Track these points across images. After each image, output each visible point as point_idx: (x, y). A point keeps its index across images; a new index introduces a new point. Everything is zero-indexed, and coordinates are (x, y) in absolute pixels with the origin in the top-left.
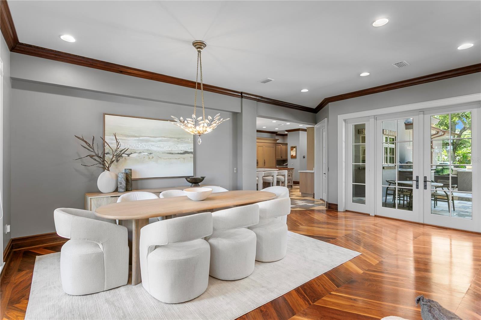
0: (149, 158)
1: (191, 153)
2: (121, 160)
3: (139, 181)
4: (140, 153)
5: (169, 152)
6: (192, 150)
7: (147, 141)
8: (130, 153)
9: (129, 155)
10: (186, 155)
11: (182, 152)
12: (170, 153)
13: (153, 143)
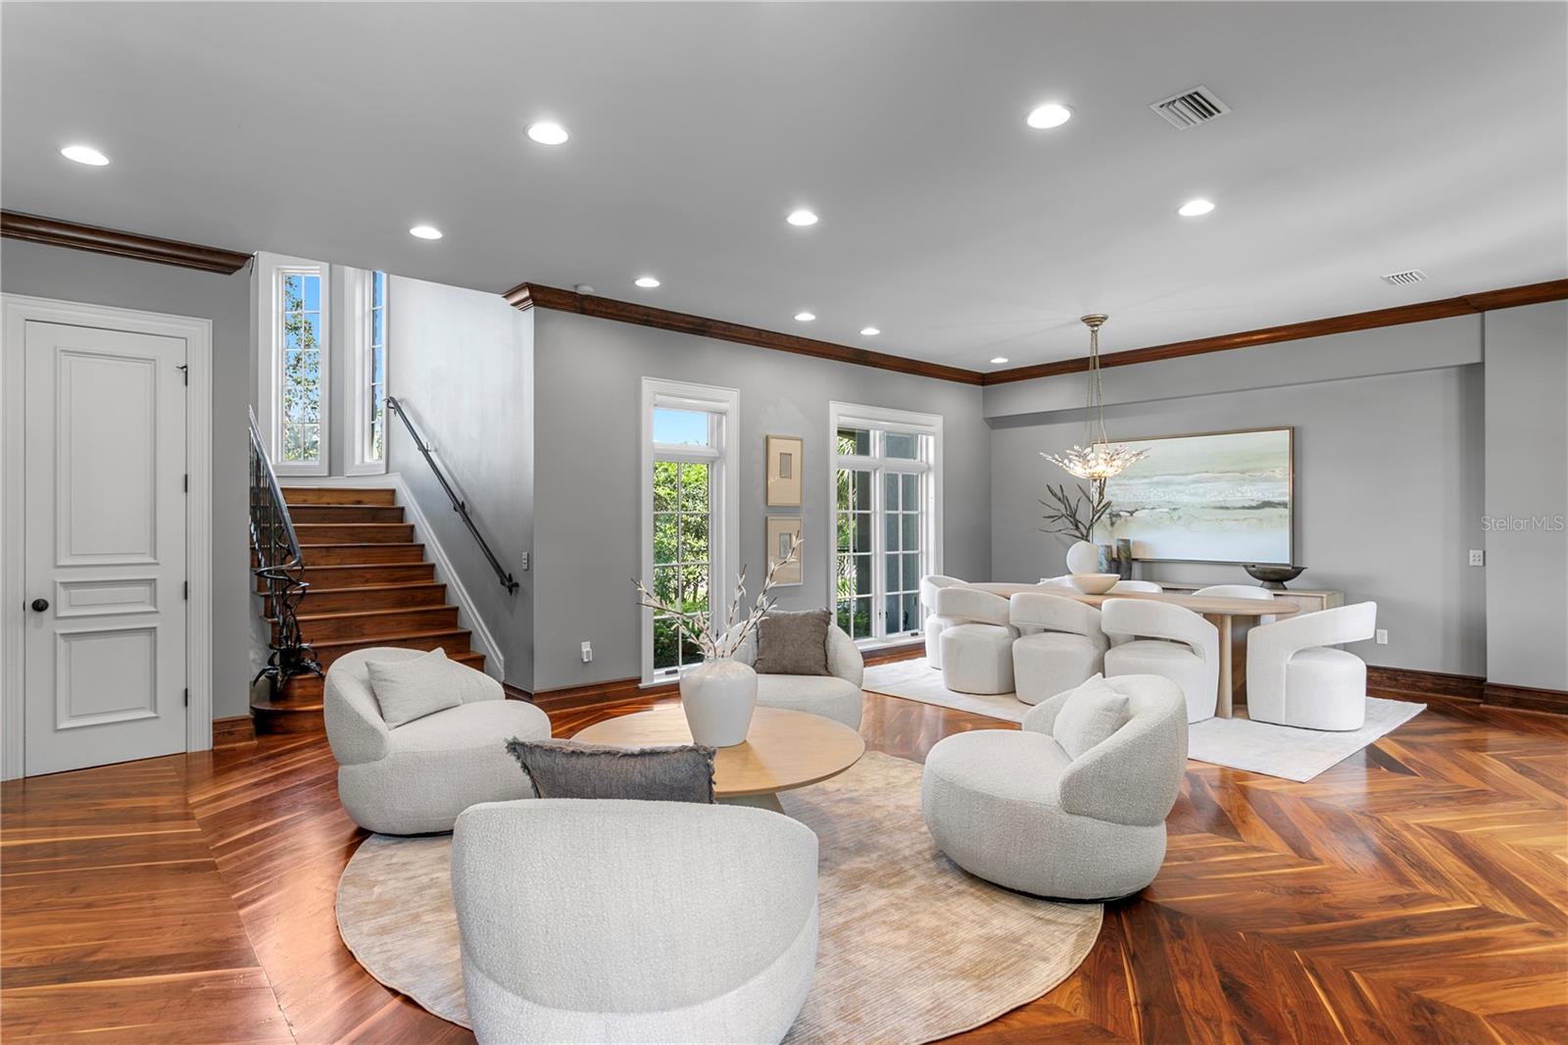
0: (1172, 518)
1: (1284, 505)
2: (1118, 522)
3: (1156, 566)
4: (1153, 509)
5: (1218, 505)
6: (1287, 499)
7: (1168, 484)
8: (1133, 509)
9: (1132, 513)
10: (1267, 511)
11: (1254, 504)
12: (1222, 508)
13: (1180, 488)
